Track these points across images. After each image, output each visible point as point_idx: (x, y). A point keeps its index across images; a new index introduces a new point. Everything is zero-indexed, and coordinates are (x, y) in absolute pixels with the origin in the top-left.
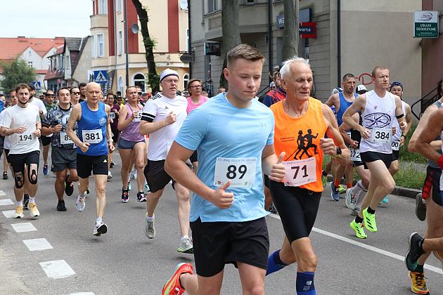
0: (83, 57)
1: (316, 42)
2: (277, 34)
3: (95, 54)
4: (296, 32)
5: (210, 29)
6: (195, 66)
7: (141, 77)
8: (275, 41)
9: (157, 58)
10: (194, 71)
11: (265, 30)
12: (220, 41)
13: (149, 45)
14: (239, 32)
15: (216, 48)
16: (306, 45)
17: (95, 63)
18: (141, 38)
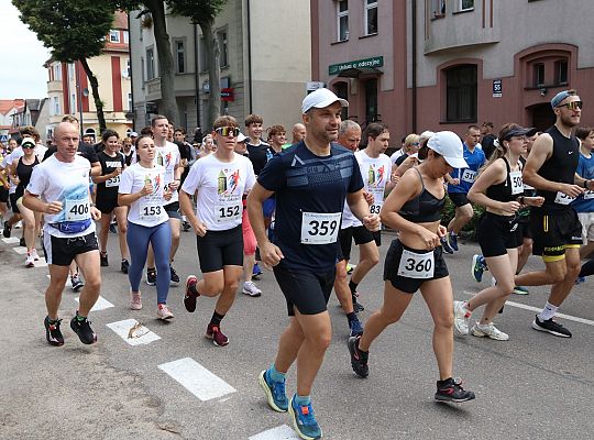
0: (41, 115)
1: (233, 104)
2: (202, 98)
3: (52, 112)
4: (218, 95)
5: (149, 92)
6: (137, 122)
7: (92, 131)
8: (201, 102)
9: (106, 116)
10: (136, 126)
11: (193, 94)
12: (158, 102)
13: (100, 105)
14: (174, 95)
15: (155, 108)
16: (226, 106)
17: (52, 120)
18: (91, 100)
